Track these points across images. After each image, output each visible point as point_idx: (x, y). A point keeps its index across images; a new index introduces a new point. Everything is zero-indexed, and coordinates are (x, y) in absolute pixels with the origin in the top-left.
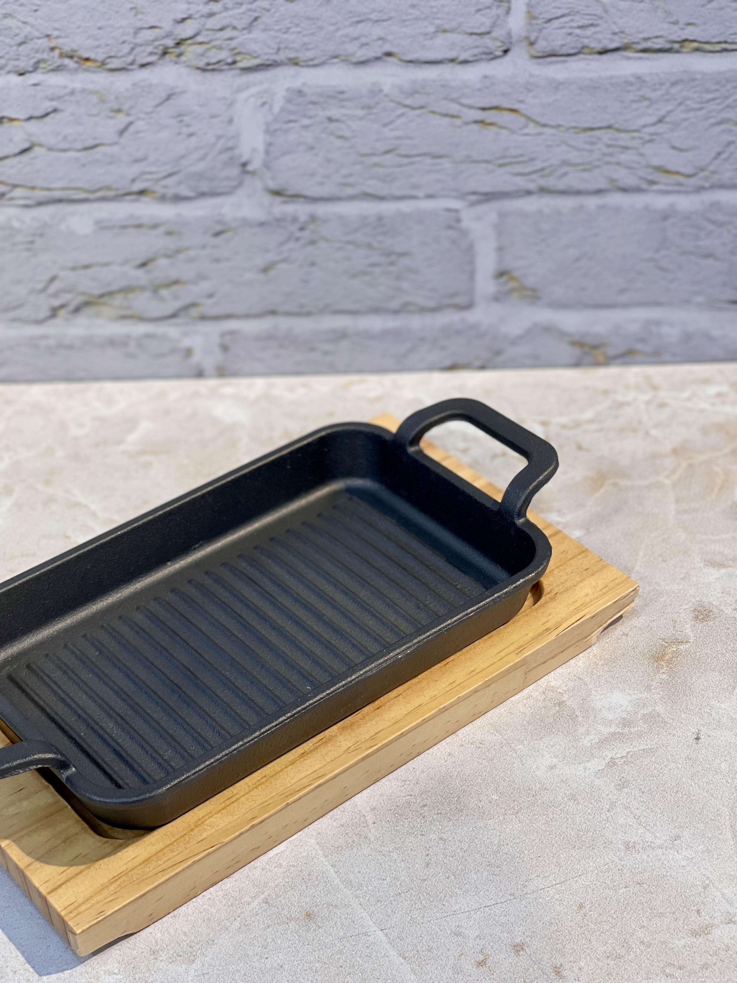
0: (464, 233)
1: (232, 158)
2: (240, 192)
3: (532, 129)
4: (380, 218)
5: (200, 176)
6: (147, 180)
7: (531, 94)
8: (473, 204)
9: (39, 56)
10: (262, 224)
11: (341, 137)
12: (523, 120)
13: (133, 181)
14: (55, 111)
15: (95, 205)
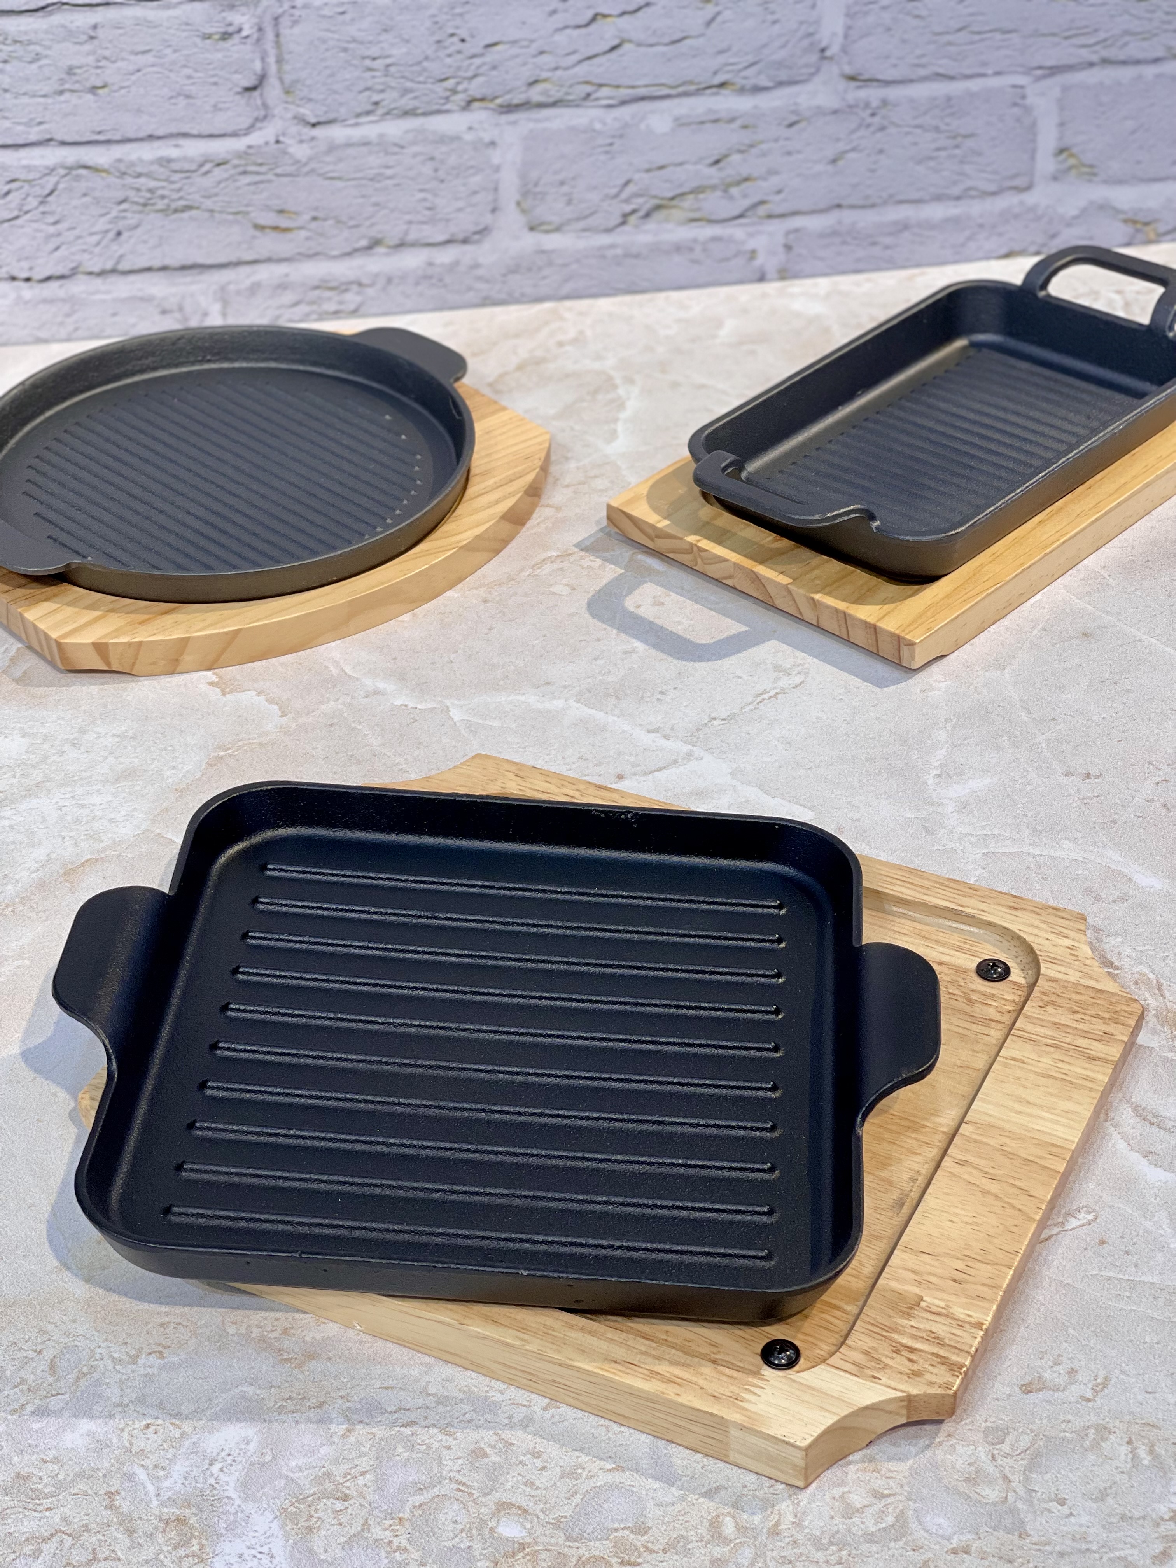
0: (1028, 110)
1: (812, 44)
2: (818, 80)
4: (949, 99)
5: (779, 65)
6: (728, 72)
8: (1039, 79)
10: (835, 112)
11: (918, 17)
13: (715, 73)
14: (648, 4)
15: (676, 101)
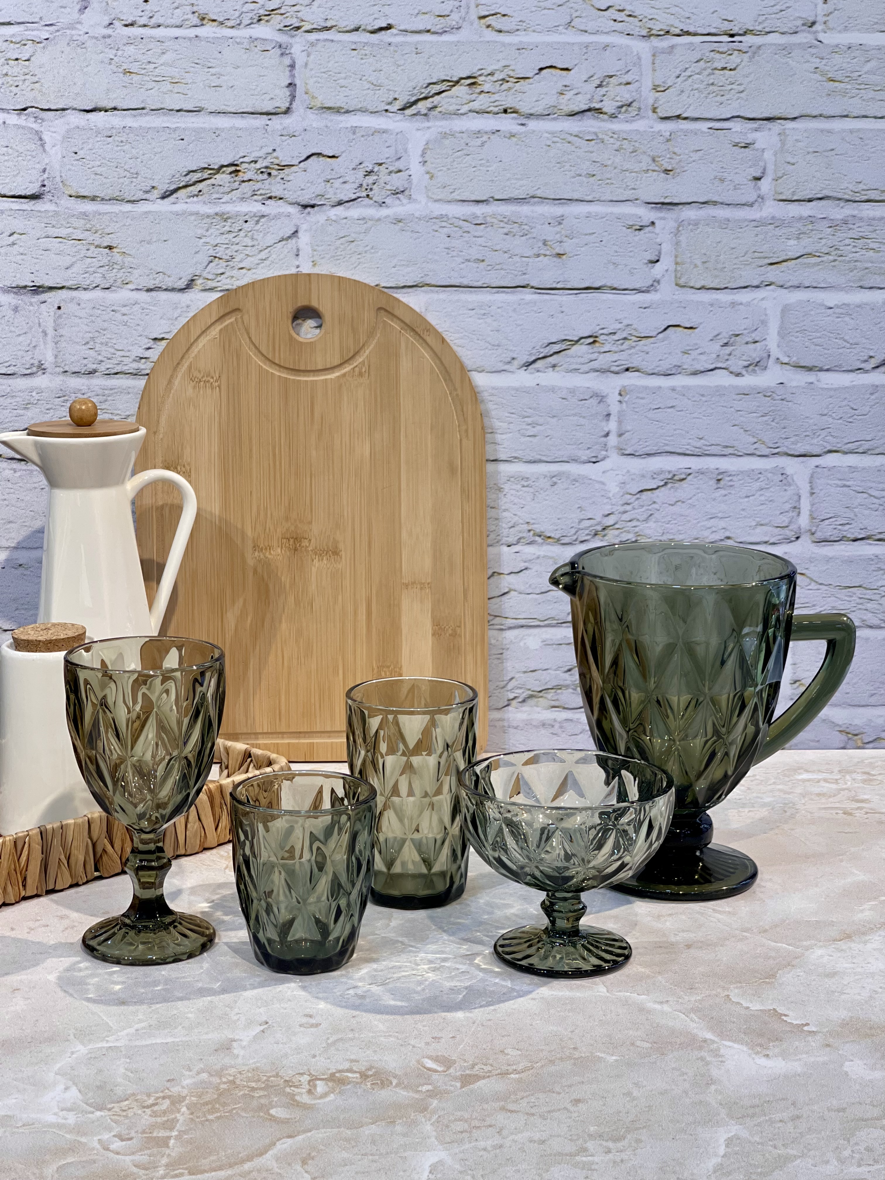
3: (813, 586)
7: (813, 565)
9: (521, 535)
12: (808, 580)
14: (526, 569)
15: (542, 630)
